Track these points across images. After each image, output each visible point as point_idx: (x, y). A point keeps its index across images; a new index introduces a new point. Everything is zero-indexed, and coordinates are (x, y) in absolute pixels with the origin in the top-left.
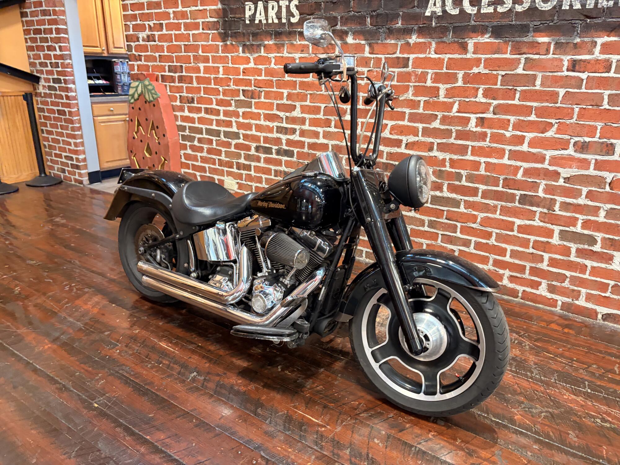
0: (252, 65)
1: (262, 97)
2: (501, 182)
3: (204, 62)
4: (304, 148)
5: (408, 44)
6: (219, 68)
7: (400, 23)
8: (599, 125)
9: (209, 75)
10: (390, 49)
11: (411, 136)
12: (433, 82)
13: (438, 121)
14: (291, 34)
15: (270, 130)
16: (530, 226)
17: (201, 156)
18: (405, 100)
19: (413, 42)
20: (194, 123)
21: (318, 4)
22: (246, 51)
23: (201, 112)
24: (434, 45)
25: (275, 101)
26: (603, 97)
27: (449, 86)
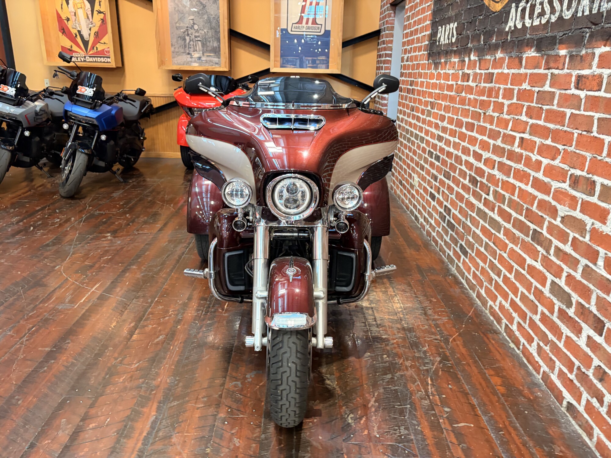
1: (436, 108)
2: (524, 211)
3: (420, 78)
4: (444, 155)
5: (496, 58)
7: (495, 39)
8: (589, 155)
10: (487, 65)
11: (487, 152)
12: (503, 98)
13: (501, 139)
14: (451, 52)
15: (435, 137)
16: (534, 268)
17: (410, 156)
18: (489, 115)
19: (498, 57)
20: (412, 128)
21: (464, 25)
22: (435, 68)
23: (415, 119)
24: (507, 60)
25: (439, 112)
26: (593, 121)
27: (509, 102)
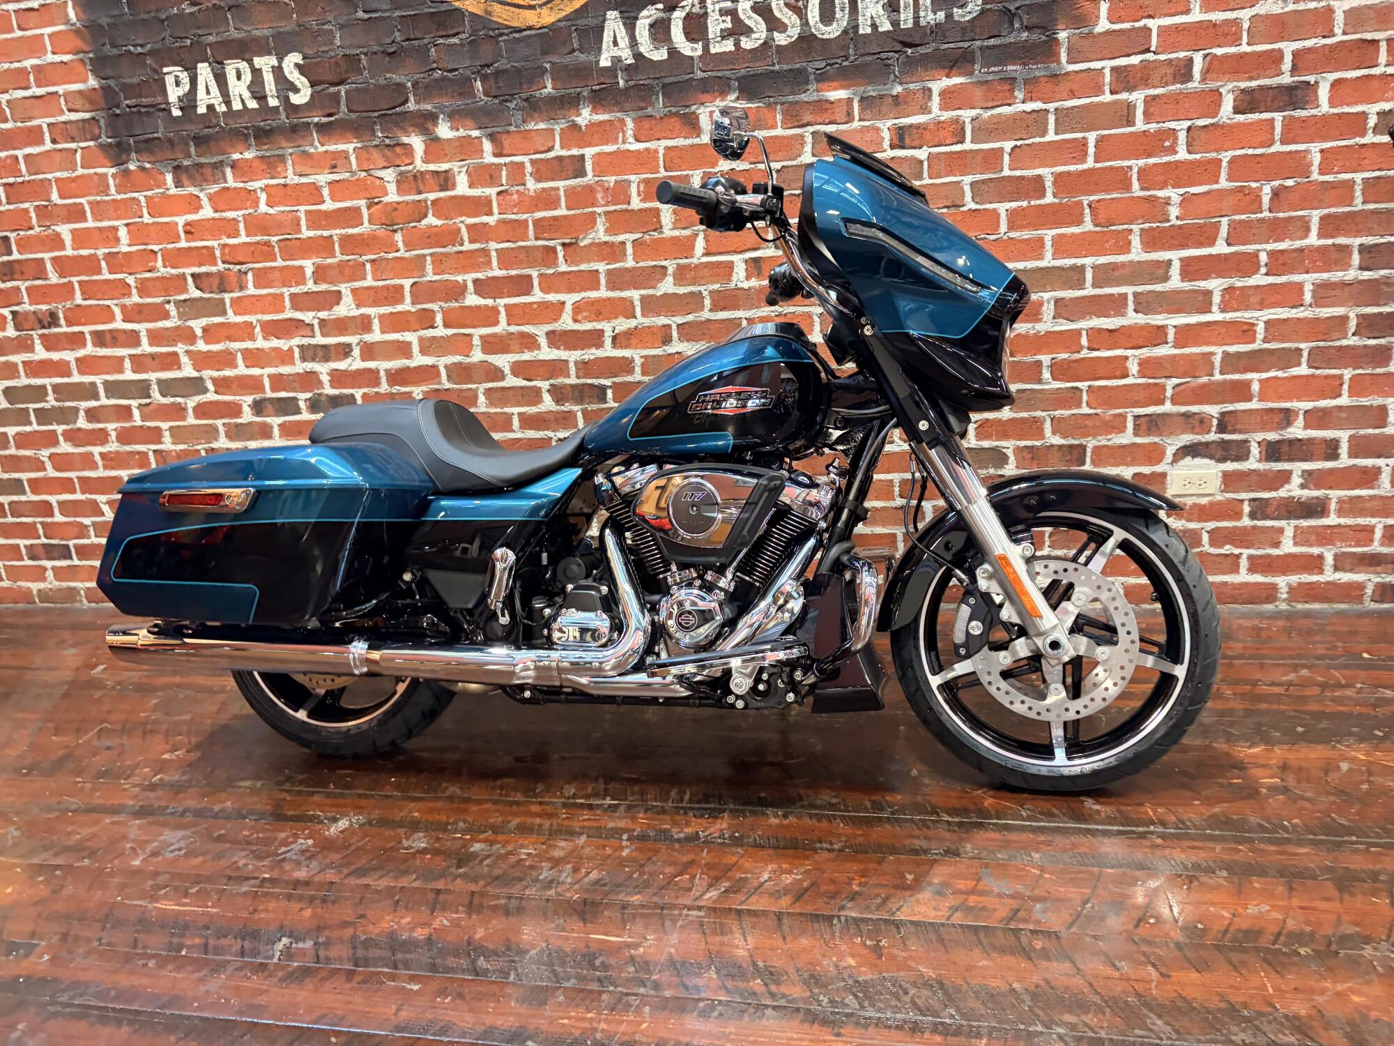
0: (207, 212)
1: (250, 285)
3: (69, 221)
4: (377, 383)
5: (575, 127)
6: (116, 229)
7: (549, 85)
9: (92, 251)
10: (539, 142)
11: (621, 320)
12: (643, 201)
13: (670, 279)
14: (296, 131)
15: (286, 357)
17: (101, 454)
18: (593, 244)
19: (586, 122)
20: (69, 375)
21: (352, 60)
22: (185, 181)
23: (84, 345)
24: (630, 124)
25: (285, 290)
